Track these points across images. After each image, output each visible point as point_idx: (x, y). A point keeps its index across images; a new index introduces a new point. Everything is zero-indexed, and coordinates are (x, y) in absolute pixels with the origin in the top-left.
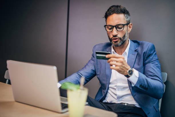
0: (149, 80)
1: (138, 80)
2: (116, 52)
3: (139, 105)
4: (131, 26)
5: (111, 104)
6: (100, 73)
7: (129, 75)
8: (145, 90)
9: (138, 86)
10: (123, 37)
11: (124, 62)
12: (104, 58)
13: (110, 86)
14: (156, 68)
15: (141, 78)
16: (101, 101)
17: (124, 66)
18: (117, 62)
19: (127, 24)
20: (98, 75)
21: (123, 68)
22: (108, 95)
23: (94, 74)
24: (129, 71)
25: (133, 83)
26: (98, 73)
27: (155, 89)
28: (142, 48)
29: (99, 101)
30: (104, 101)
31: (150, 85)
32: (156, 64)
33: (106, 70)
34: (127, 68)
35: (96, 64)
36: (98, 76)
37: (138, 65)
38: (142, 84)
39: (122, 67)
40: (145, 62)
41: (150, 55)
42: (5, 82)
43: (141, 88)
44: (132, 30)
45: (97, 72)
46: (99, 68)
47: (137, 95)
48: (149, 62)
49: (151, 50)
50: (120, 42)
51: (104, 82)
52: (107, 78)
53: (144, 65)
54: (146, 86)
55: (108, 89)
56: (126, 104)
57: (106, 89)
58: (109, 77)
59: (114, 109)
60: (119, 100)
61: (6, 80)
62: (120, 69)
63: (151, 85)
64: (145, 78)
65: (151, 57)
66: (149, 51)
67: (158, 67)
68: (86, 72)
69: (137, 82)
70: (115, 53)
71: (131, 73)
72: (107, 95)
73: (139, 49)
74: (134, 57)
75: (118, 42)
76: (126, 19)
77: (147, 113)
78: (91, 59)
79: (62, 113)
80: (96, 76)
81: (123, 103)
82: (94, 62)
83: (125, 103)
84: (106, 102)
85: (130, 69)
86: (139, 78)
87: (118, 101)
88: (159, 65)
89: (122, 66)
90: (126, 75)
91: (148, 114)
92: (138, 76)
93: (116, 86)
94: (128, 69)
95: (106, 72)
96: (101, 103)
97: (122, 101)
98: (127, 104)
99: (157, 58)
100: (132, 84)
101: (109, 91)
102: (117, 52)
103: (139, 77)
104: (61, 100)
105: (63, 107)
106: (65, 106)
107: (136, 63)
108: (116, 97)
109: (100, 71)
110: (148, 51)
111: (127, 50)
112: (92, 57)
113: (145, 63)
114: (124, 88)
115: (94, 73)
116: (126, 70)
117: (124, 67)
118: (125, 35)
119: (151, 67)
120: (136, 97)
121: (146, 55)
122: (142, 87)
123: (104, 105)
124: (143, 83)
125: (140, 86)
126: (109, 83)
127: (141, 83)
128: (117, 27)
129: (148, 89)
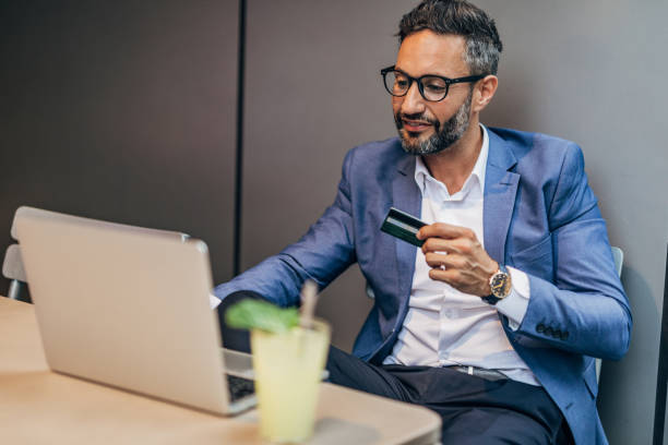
1: (528, 309)
2: (432, 175)
5: (415, 369)
6: (374, 255)
7: (497, 295)
8: (558, 340)
9: (532, 330)
11: (476, 252)
13: (414, 300)
16: (377, 361)
17: (474, 265)
18: (450, 252)
19: (473, 79)
20: (365, 262)
21: (473, 273)
23: (348, 257)
24: (498, 281)
26: (365, 255)
28: (541, 161)
29: (371, 361)
30: (388, 361)
31: (575, 321)
33: (398, 243)
34: (489, 270)
36: (364, 267)
38: (544, 319)
39: (468, 272)
40: (553, 219)
42: (6, 294)
43: (542, 335)
45: (360, 254)
48: (569, 220)
52: (401, 274)
54: (560, 324)
55: (406, 313)
56: (471, 371)
57: (397, 312)
59: (426, 388)
60: (447, 353)
61: (10, 281)
62: (463, 279)
63: (578, 320)
64: (554, 296)
68: (316, 254)
69: (526, 315)
70: (429, 177)
71: (503, 284)
73: (526, 163)
76: (469, 59)
79: (231, 416)
81: (462, 366)
83: (467, 366)
84: (398, 363)
85: (500, 272)
86: (531, 301)
87: (441, 357)
89: (468, 266)
90: (486, 294)
92: (527, 295)
94: (490, 275)
96: (376, 368)
98: (475, 368)
102: (435, 173)
103: (531, 296)
104: (228, 361)
105: (235, 390)
106: (241, 389)
108: (435, 344)
109: (374, 248)
110: (563, 177)
111: (479, 169)
116: (486, 280)
117: (474, 269)
122: (544, 332)
123: (387, 376)
124: (548, 317)
125: (537, 329)
126: (411, 292)
127: (540, 319)
128: (425, 82)
129: (567, 333)
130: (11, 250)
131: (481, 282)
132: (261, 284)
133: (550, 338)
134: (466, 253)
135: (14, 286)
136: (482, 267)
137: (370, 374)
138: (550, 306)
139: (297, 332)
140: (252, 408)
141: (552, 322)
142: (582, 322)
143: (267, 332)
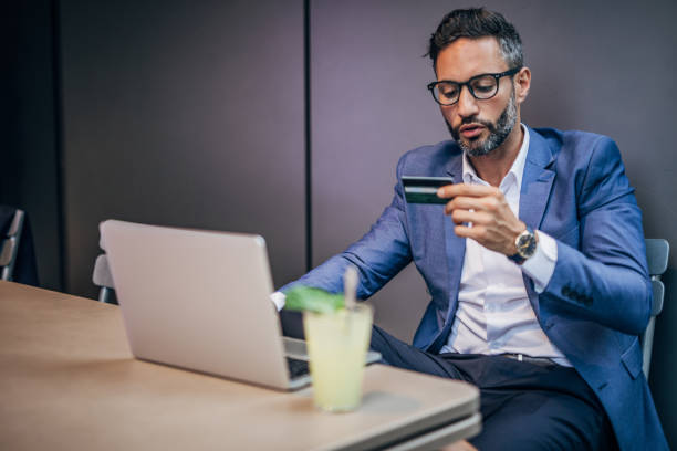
0: (597, 268)
1: (555, 271)
2: (478, 175)
3: (568, 356)
4: (526, 78)
5: (468, 357)
6: (426, 251)
7: (522, 254)
8: (582, 305)
9: (558, 292)
10: (498, 122)
11: (501, 210)
12: (433, 199)
13: (462, 295)
14: (624, 227)
15: (565, 262)
16: (434, 349)
17: (501, 223)
18: (477, 210)
19: (511, 73)
20: (419, 258)
21: (500, 232)
22: (458, 327)
23: (403, 258)
24: (523, 241)
25: (539, 283)
26: (418, 252)
27: (619, 298)
28: (572, 157)
29: (428, 351)
30: (444, 350)
31: (600, 287)
32: (624, 209)
33: (447, 241)
34: (515, 230)
35: (409, 220)
36: (419, 263)
37: (559, 216)
39: (495, 229)
40: (582, 206)
41: (599, 181)
42: (97, 298)
43: (566, 299)
44: (530, 91)
45: (413, 250)
46: (423, 233)
47: (560, 325)
48: (597, 206)
49: (603, 162)
50: (489, 138)
51: (440, 283)
52: (450, 269)
53: (581, 215)
54: (584, 290)
55: (457, 306)
56: (520, 358)
57: (448, 306)
58: (457, 263)
59: (479, 374)
60: (497, 344)
61: (99, 288)
62: (489, 236)
63: (604, 287)
64: (581, 262)
65: (604, 188)
66: (597, 165)
67: (631, 221)
68: (377, 251)
69: (553, 277)
70: (475, 177)
71: (530, 246)
72: (454, 330)
73: (561, 159)
74: (543, 189)
75: (483, 140)
76: (505, 56)
77: (594, 386)
78: (393, 205)
79: (291, 390)
80: (412, 263)
81: (512, 354)
82: (401, 213)
83: (517, 354)
84: (452, 351)
85: (526, 233)
86: (558, 263)
87: (492, 347)
88: (636, 214)
89: (494, 224)
90: (512, 254)
91: (601, 388)
92: (554, 258)
93: (482, 295)
94: (517, 234)
95: (448, 247)
97: (505, 345)
98: (524, 355)
99: (626, 187)
100: (536, 285)
101: (460, 315)
102: (483, 174)
103: (558, 259)
104: (287, 347)
105: (296, 370)
106: (299, 369)
107: (549, 211)
108: (484, 334)
109: (425, 244)
110: (592, 168)
111: (517, 168)
112: (395, 198)
113: (585, 208)
114: (513, 301)
115: (405, 254)
116: (512, 239)
117: (500, 227)
118: (505, 111)
119: (603, 224)
120: (553, 330)
121: (587, 180)
122: (570, 296)
123: (443, 363)
124: (573, 280)
125: (563, 291)
126: (460, 287)
128: (474, 84)
129: (591, 300)
130: (100, 259)
131: (507, 241)
132: (327, 282)
133: (574, 302)
134: (494, 211)
135: (104, 292)
136: (509, 226)
137: (428, 362)
138: (575, 269)
139: (343, 313)
140: (308, 385)
141: (577, 286)
142: (607, 288)
143: (317, 313)
